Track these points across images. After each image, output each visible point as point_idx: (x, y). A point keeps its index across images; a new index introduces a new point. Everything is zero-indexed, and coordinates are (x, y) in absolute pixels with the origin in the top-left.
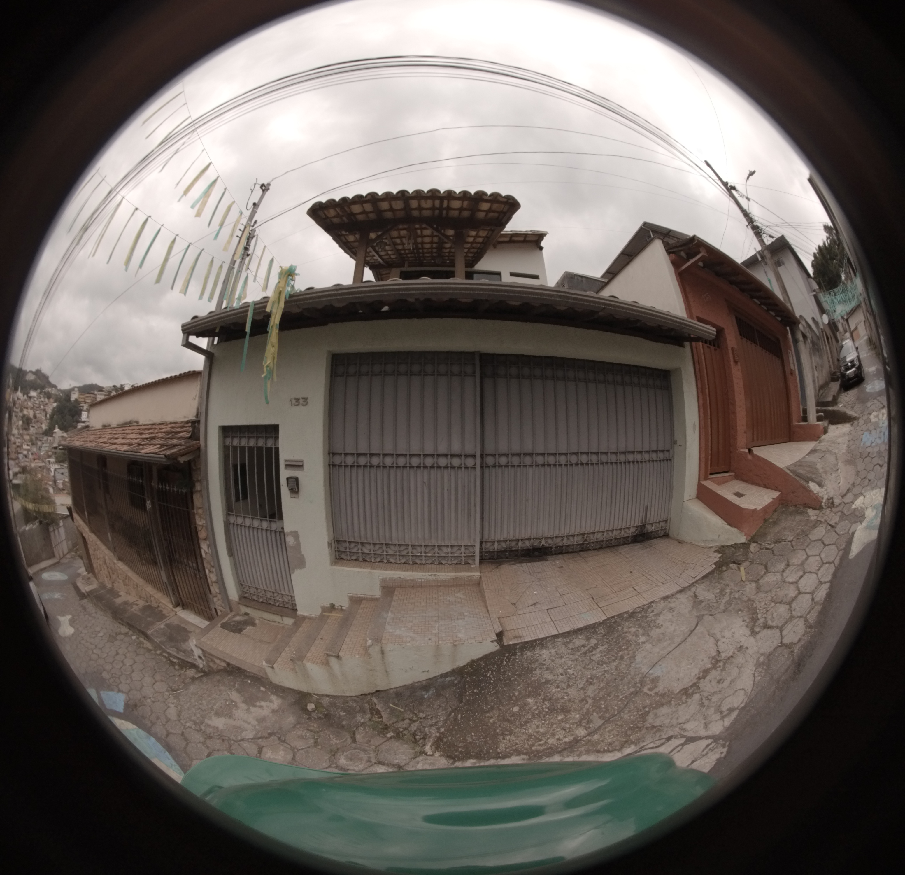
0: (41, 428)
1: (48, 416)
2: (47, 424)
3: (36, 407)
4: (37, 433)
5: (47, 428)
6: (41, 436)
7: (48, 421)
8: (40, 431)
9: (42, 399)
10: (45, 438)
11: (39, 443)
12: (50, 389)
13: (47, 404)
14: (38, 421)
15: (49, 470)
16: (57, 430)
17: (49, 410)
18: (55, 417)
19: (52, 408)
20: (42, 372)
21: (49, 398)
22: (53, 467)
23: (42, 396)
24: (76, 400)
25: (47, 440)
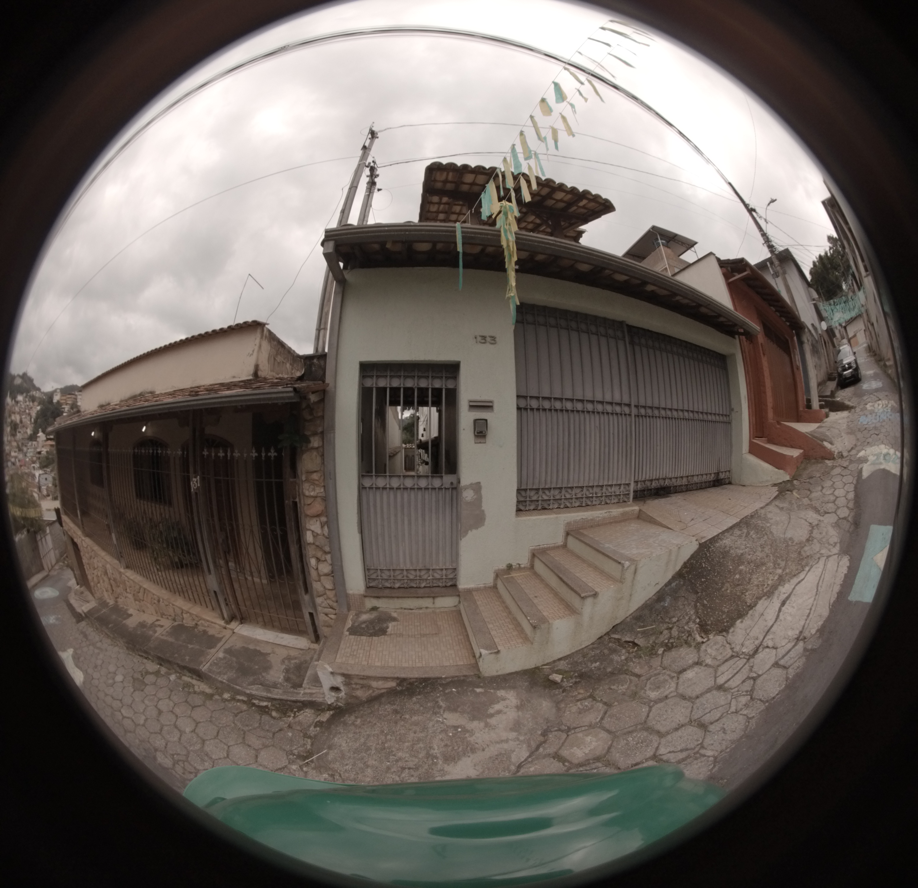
0: (26, 433)
1: (33, 420)
2: (32, 429)
3: (23, 412)
4: (23, 439)
5: (32, 432)
6: (26, 441)
7: (33, 425)
8: (26, 436)
9: (28, 403)
10: (30, 443)
11: (25, 449)
12: (34, 393)
13: (31, 408)
14: (24, 426)
15: (34, 476)
16: (40, 434)
17: (34, 414)
18: (39, 420)
19: (36, 412)
20: (28, 375)
21: (33, 401)
22: (37, 473)
23: (27, 400)
24: (58, 402)
25: (32, 444)
